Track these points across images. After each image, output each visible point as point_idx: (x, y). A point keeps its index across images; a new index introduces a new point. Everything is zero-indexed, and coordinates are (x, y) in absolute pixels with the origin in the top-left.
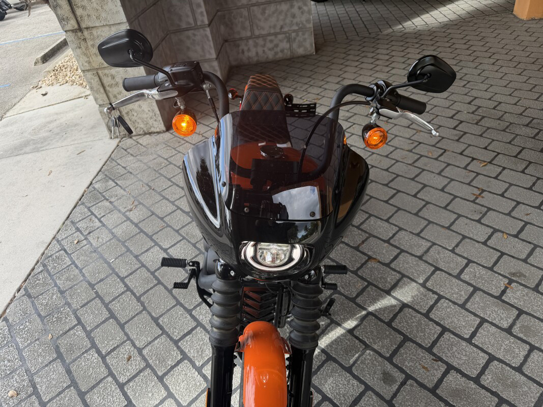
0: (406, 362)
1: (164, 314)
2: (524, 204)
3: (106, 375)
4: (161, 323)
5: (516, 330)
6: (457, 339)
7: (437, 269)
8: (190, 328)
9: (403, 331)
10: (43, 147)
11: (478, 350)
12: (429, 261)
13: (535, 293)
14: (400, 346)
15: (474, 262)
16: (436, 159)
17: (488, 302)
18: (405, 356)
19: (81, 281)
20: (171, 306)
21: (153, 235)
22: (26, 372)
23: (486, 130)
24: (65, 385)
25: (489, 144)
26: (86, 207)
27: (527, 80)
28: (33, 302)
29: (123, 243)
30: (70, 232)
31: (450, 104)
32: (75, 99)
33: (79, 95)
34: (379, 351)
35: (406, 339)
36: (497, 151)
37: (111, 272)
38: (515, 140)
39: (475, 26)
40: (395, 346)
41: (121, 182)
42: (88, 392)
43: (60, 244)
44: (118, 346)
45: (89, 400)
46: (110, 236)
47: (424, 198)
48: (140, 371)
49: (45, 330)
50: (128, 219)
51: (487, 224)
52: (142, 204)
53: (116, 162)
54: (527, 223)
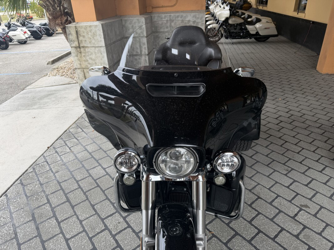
0: (235, 247)
1: (98, 203)
2: (312, 169)
3: (59, 233)
4: (96, 208)
5: (301, 237)
6: (266, 237)
7: (259, 198)
8: (112, 213)
9: (235, 229)
10: (44, 107)
11: (278, 245)
12: (255, 193)
13: (315, 218)
14: (233, 237)
15: (281, 197)
16: (265, 139)
17: (287, 220)
18: (235, 243)
19: (53, 180)
20: (103, 200)
21: (99, 160)
22: (12, 226)
23: (295, 128)
24: (34, 235)
25: (296, 135)
26: (63, 140)
27: (321, 104)
28: (23, 188)
29: (81, 162)
30: (52, 153)
31: (276, 112)
32: (67, 84)
33: (69, 82)
34: (220, 238)
35: (237, 234)
36: (300, 139)
37: (71, 177)
38: (311, 135)
39: (295, 73)
40: (230, 237)
41: (85, 130)
42: (47, 241)
43: (45, 159)
44: (68, 218)
45: (46, 246)
46: (74, 158)
47: (256, 159)
48: (79, 233)
49: (28, 204)
50: (86, 150)
51: (290, 177)
52: (95, 143)
53: (84, 119)
54: (313, 179)
